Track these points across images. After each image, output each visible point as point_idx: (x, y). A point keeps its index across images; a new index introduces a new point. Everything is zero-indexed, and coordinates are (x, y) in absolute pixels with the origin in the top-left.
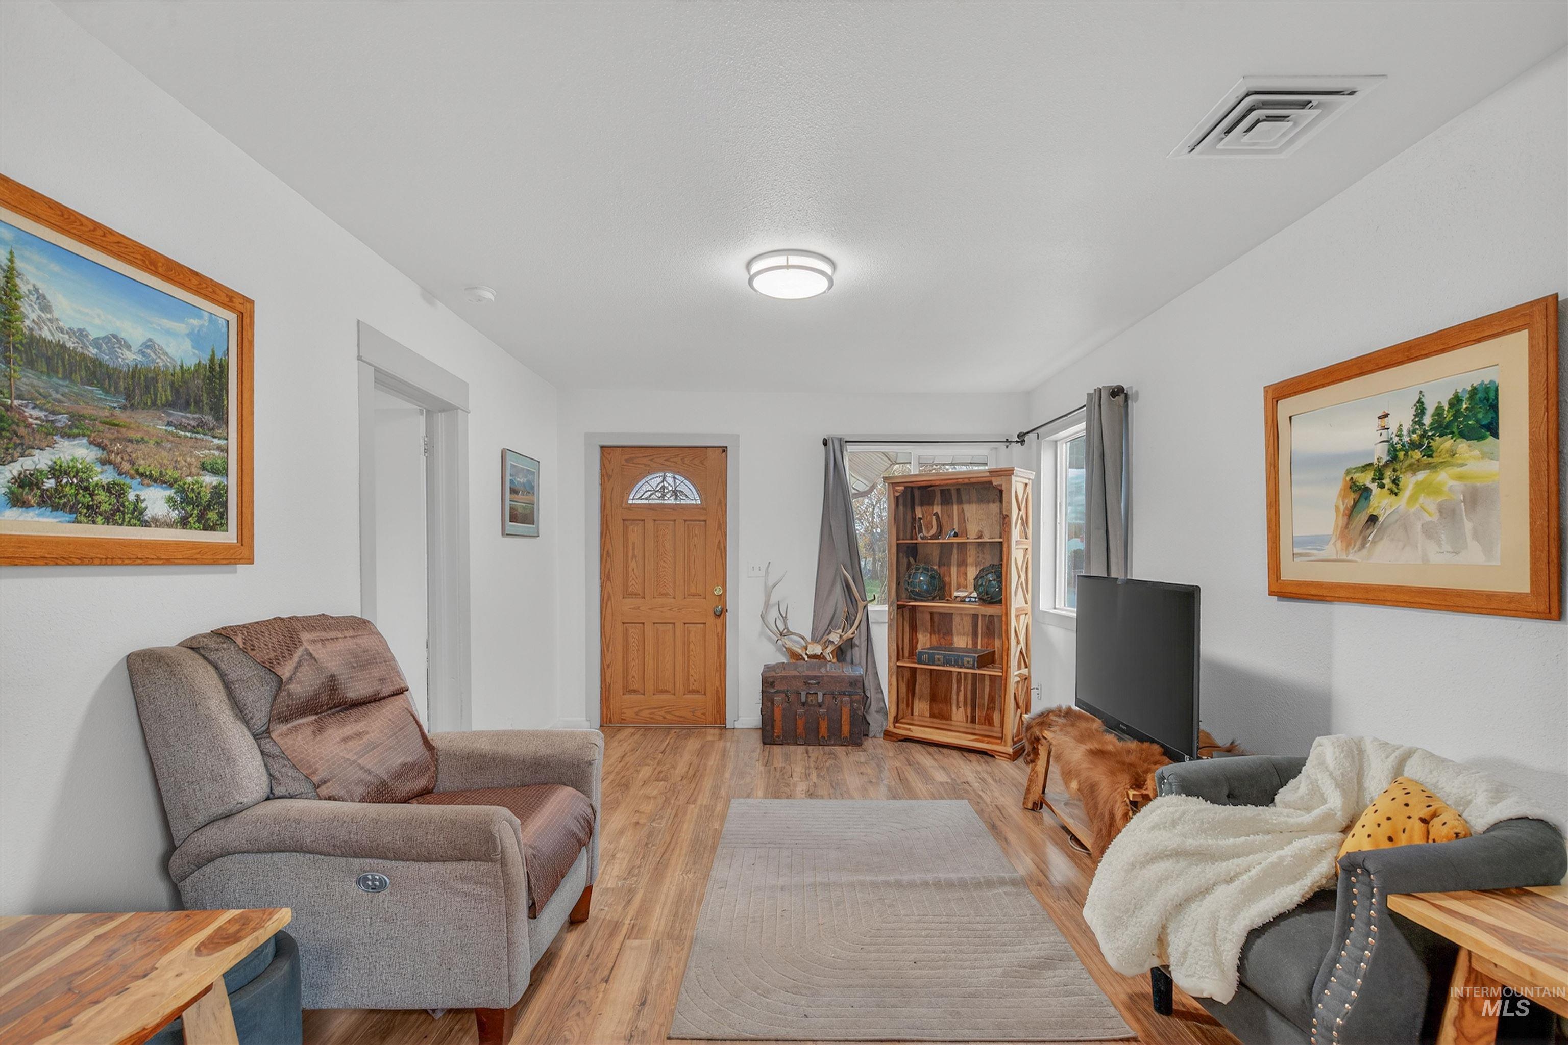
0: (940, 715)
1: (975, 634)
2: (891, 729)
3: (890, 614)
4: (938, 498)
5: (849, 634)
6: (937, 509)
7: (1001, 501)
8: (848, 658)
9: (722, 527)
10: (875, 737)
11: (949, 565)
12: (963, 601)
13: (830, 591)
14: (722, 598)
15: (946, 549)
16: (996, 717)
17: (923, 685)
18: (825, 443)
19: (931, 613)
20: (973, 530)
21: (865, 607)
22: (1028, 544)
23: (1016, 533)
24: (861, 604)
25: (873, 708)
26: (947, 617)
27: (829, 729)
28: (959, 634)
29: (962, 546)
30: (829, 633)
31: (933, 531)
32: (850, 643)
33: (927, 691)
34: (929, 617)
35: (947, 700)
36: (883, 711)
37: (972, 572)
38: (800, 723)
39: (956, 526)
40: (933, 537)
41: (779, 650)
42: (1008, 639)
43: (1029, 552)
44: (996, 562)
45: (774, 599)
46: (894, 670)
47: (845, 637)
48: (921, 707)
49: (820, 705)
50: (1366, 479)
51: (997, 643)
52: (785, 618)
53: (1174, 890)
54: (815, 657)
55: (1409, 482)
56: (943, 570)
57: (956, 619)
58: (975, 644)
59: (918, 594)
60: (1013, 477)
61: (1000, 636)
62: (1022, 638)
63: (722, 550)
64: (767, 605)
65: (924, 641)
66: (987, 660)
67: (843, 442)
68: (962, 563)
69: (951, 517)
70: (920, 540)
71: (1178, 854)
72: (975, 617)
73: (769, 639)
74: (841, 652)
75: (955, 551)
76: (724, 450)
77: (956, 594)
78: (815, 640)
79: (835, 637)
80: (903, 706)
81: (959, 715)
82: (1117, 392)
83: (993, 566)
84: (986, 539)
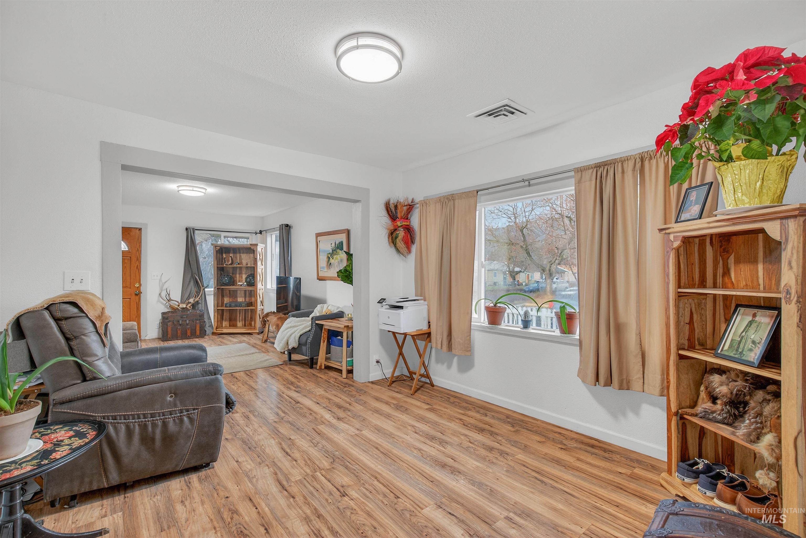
0: (233, 324)
1: (245, 297)
2: (215, 331)
3: (214, 291)
4: (232, 251)
5: (197, 299)
6: (231, 255)
7: (254, 254)
8: (196, 308)
9: (139, 259)
10: (208, 335)
11: (236, 274)
12: (241, 285)
13: (189, 284)
14: (139, 288)
15: (234, 269)
16: (253, 323)
17: (226, 315)
18: (187, 229)
19: (229, 291)
20: (244, 262)
21: (204, 289)
22: (263, 267)
23: (259, 263)
24: (202, 288)
25: (207, 326)
26: (235, 291)
27: (191, 333)
28: (240, 297)
29: (241, 268)
30: (189, 299)
31: (230, 262)
32: (197, 303)
33: (228, 318)
34: (228, 292)
35: (235, 320)
36: (211, 326)
37: (244, 276)
38: (179, 332)
39: (238, 261)
40: (230, 265)
41: (166, 307)
42: (257, 296)
43: (263, 270)
44: (253, 273)
45: (165, 287)
46: (216, 310)
47: (195, 301)
48: (225, 323)
49: (187, 325)
50: (329, 255)
51: (253, 299)
52: (169, 295)
53: (289, 334)
54: (183, 308)
55: (335, 257)
56: (234, 275)
57: (239, 292)
58: (245, 300)
59: (225, 284)
60: (258, 247)
61: (254, 297)
62: (261, 296)
63: (139, 268)
64: (162, 290)
65: (226, 300)
66: (250, 304)
67: (194, 230)
68: (241, 273)
69: (236, 258)
70: (225, 265)
71: (290, 327)
72: (245, 291)
73: (162, 303)
74: (194, 306)
75: (238, 270)
76: (140, 229)
77: (239, 283)
78: (182, 302)
79: (191, 300)
80: (219, 323)
81: (239, 324)
82: (287, 226)
83: (251, 274)
84: (249, 265)
